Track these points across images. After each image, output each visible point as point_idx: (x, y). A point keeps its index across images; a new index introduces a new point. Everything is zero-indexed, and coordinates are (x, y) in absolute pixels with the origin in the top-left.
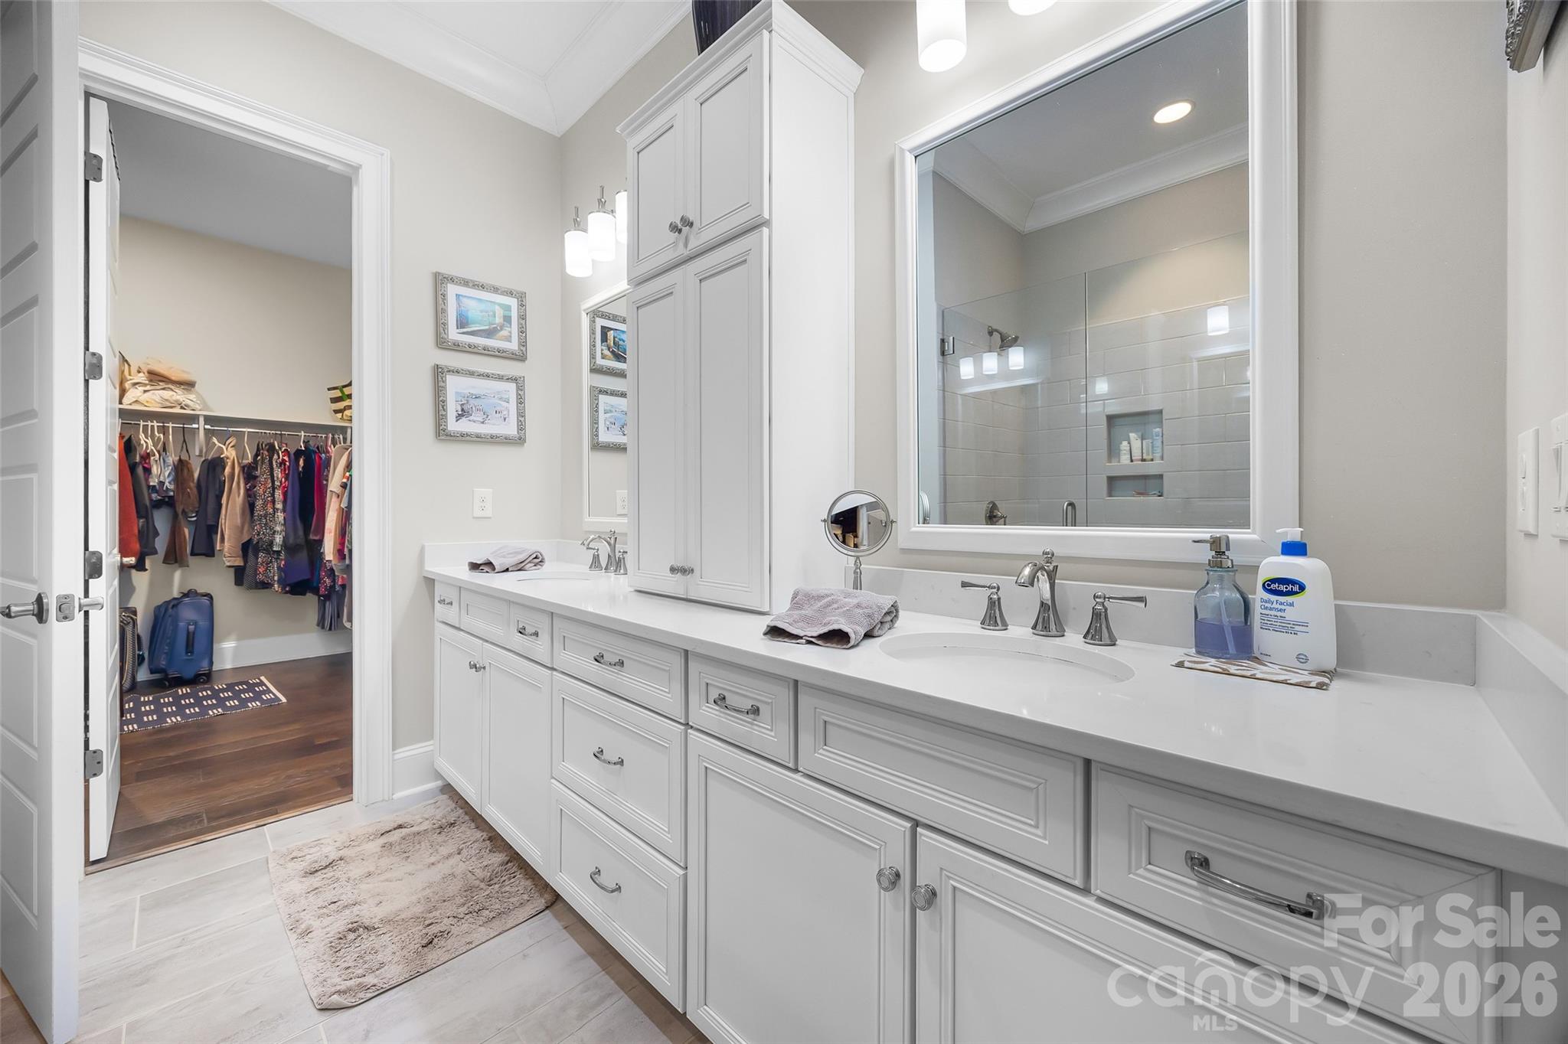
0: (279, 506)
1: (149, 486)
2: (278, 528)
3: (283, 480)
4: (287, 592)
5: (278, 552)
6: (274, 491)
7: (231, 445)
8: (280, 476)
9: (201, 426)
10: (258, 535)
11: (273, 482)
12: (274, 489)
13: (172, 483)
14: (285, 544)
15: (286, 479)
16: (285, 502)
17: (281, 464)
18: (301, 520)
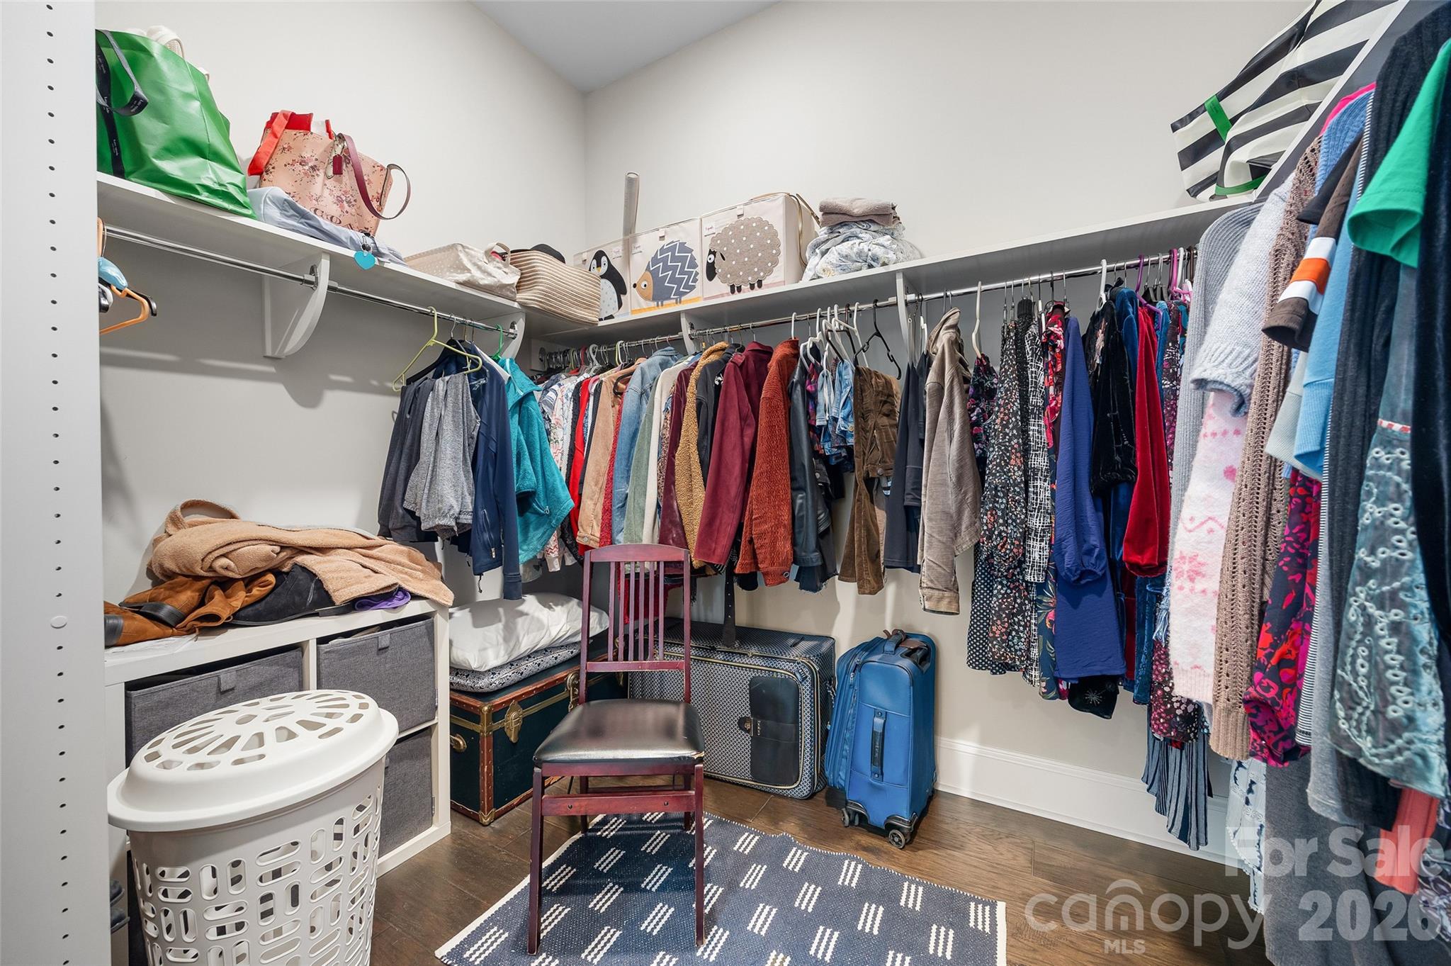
0: (1040, 461)
1: (811, 428)
2: (1036, 522)
3: (1052, 389)
4: (1061, 695)
5: (1041, 588)
6: (1025, 420)
7: (947, 324)
8: (1042, 379)
9: (902, 297)
10: (990, 538)
11: (1024, 398)
12: (1025, 415)
13: (851, 419)
14: (1054, 569)
15: (1059, 386)
16: (1054, 451)
17: (1045, 346)
18: (1094, 496)
